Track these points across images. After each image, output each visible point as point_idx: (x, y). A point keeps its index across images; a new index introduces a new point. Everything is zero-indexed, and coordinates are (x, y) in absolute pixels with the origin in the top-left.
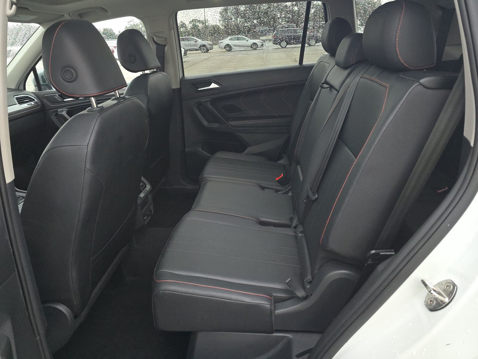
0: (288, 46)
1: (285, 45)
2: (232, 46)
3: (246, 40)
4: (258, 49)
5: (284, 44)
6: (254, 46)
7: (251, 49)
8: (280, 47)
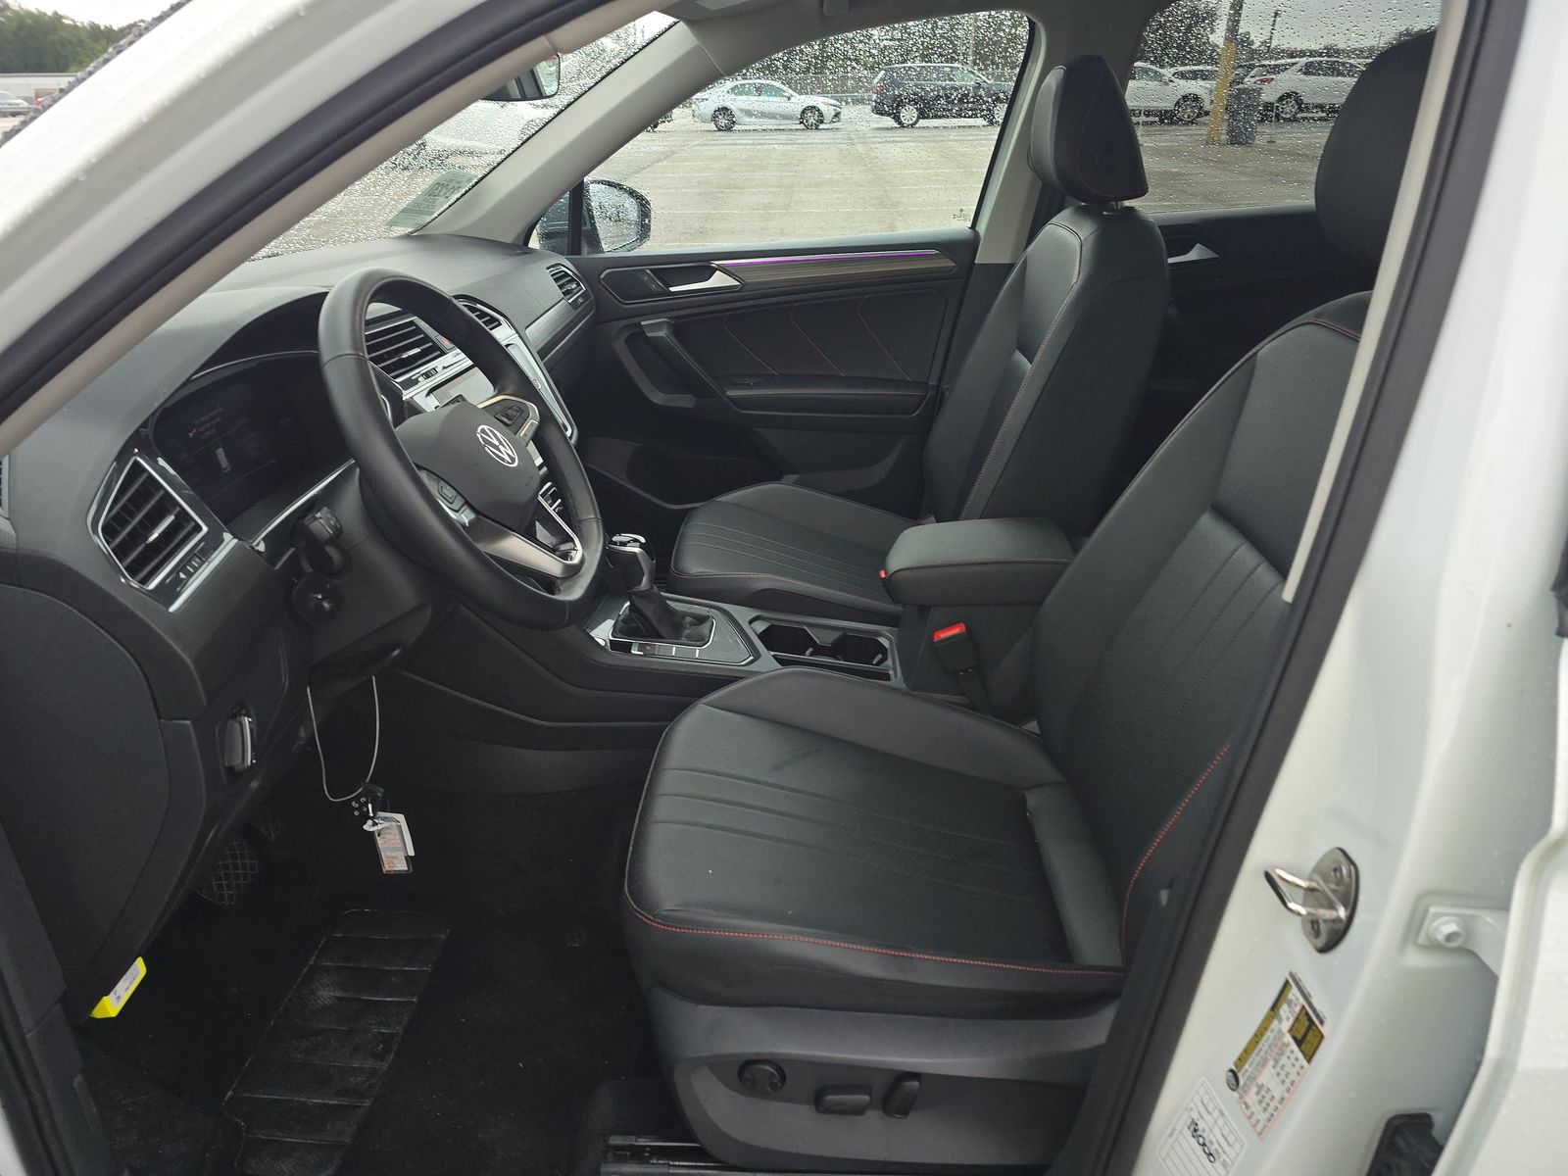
0: (922, 123)
1: (914, 119)
2: (737, 113)
3: (786, 94)
4: (821, 126)
5: (909, 114)
6: (811, 120)
7: (802, 126)
8: (893, 124)
